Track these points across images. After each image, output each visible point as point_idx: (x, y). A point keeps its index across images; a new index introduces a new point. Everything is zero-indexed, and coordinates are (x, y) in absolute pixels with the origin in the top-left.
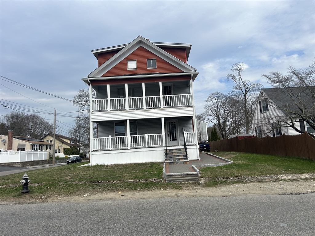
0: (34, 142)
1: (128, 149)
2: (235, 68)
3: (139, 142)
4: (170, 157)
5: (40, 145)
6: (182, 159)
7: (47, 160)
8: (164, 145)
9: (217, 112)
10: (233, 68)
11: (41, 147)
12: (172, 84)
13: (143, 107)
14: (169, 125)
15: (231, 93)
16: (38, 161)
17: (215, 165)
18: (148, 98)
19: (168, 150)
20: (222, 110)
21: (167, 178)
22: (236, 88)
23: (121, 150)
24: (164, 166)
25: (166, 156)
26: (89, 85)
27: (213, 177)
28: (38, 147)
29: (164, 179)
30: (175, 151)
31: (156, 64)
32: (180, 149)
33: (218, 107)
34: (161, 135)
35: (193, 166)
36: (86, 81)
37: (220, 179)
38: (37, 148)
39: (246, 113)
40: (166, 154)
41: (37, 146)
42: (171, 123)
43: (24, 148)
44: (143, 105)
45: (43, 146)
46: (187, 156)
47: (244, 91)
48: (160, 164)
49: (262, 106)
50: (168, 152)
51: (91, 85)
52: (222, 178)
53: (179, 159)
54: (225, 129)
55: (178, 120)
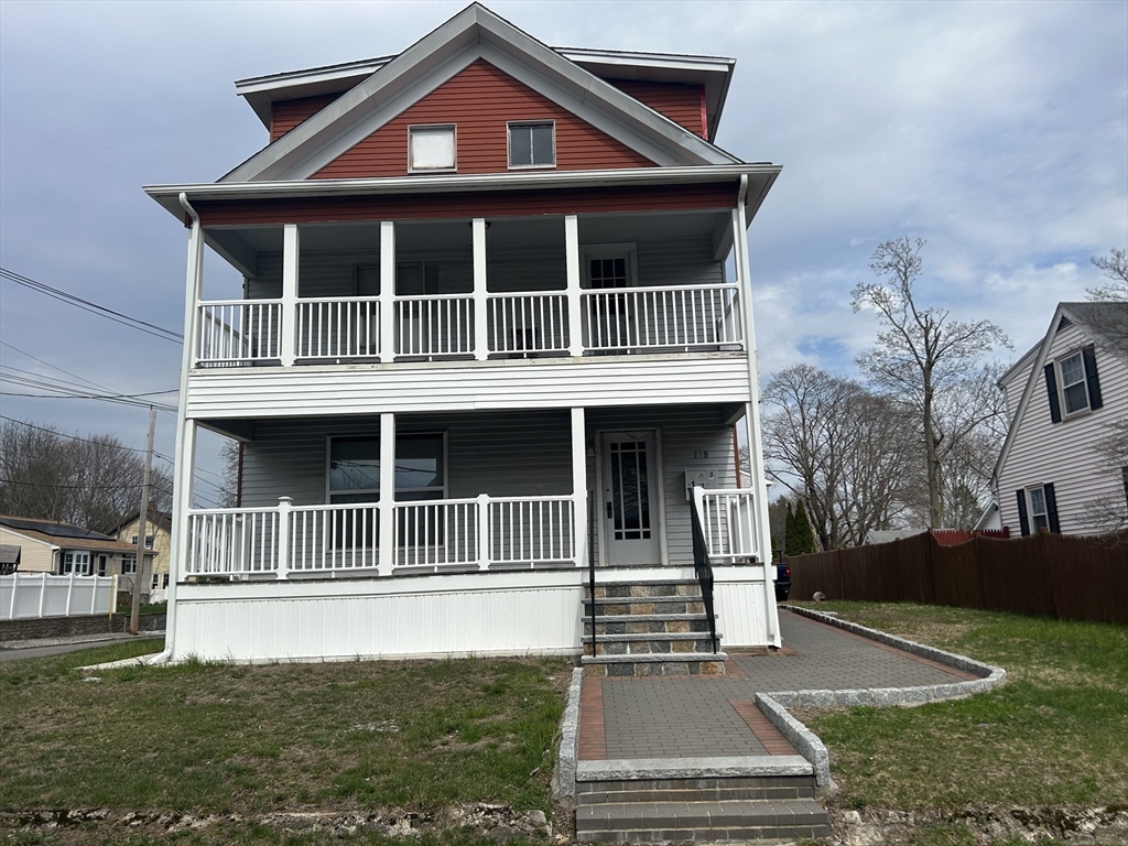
0: (69, 542)
1: (378, 578)
2: (888, 259)
3: (451, 540)
4: (612, 626)
5: (94, 554)
6: (682, 643)
7: (108, 616)
8: (580, 557)
9: (802, 444)
10: (877, 260)
11: (97, 562)
12: (632, 246)
13: (473, 348)
14: (615, 457)
15: (868, 359)
16: (67, 618)
17: (906, 696)
18: (499, 301)
19: (601, 585)
20: (821, 437)
21: (586, 799)
22: (891, 343)
23: (337, 584)
24: (575, 688)
25: (591, 626)
26: (189, 224)
27: (938, 801)
28: (85, 561)
29: (564, 804)
30: (645, 594)
31: (554, 147)
32: (670, 586)
33: (807, 422)
34: (565, 503)
35: (764, 697)
36: (167, 200)
37: (995, 825)
38: (82, 563)
39: (932, 444)
40: (591, 608)
41: (79, 557)
42: (625, 446)
43: (11, 564)
44: (472, 338)
45: (107, 560)
46: (713, 628)
47: (924, 356)
48: (553, 671)
49: (1061, 386)
50: (601, 597)
51: (196, 225)
52: (1014, 814)
53: (664, 645)
54: (831, 510)
55: (658, 433)
